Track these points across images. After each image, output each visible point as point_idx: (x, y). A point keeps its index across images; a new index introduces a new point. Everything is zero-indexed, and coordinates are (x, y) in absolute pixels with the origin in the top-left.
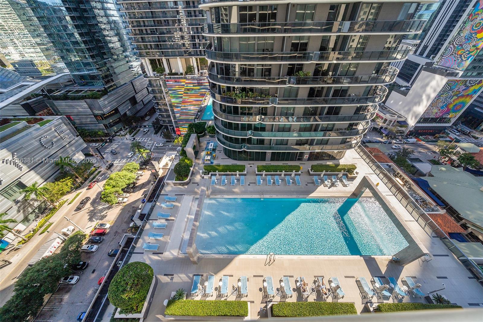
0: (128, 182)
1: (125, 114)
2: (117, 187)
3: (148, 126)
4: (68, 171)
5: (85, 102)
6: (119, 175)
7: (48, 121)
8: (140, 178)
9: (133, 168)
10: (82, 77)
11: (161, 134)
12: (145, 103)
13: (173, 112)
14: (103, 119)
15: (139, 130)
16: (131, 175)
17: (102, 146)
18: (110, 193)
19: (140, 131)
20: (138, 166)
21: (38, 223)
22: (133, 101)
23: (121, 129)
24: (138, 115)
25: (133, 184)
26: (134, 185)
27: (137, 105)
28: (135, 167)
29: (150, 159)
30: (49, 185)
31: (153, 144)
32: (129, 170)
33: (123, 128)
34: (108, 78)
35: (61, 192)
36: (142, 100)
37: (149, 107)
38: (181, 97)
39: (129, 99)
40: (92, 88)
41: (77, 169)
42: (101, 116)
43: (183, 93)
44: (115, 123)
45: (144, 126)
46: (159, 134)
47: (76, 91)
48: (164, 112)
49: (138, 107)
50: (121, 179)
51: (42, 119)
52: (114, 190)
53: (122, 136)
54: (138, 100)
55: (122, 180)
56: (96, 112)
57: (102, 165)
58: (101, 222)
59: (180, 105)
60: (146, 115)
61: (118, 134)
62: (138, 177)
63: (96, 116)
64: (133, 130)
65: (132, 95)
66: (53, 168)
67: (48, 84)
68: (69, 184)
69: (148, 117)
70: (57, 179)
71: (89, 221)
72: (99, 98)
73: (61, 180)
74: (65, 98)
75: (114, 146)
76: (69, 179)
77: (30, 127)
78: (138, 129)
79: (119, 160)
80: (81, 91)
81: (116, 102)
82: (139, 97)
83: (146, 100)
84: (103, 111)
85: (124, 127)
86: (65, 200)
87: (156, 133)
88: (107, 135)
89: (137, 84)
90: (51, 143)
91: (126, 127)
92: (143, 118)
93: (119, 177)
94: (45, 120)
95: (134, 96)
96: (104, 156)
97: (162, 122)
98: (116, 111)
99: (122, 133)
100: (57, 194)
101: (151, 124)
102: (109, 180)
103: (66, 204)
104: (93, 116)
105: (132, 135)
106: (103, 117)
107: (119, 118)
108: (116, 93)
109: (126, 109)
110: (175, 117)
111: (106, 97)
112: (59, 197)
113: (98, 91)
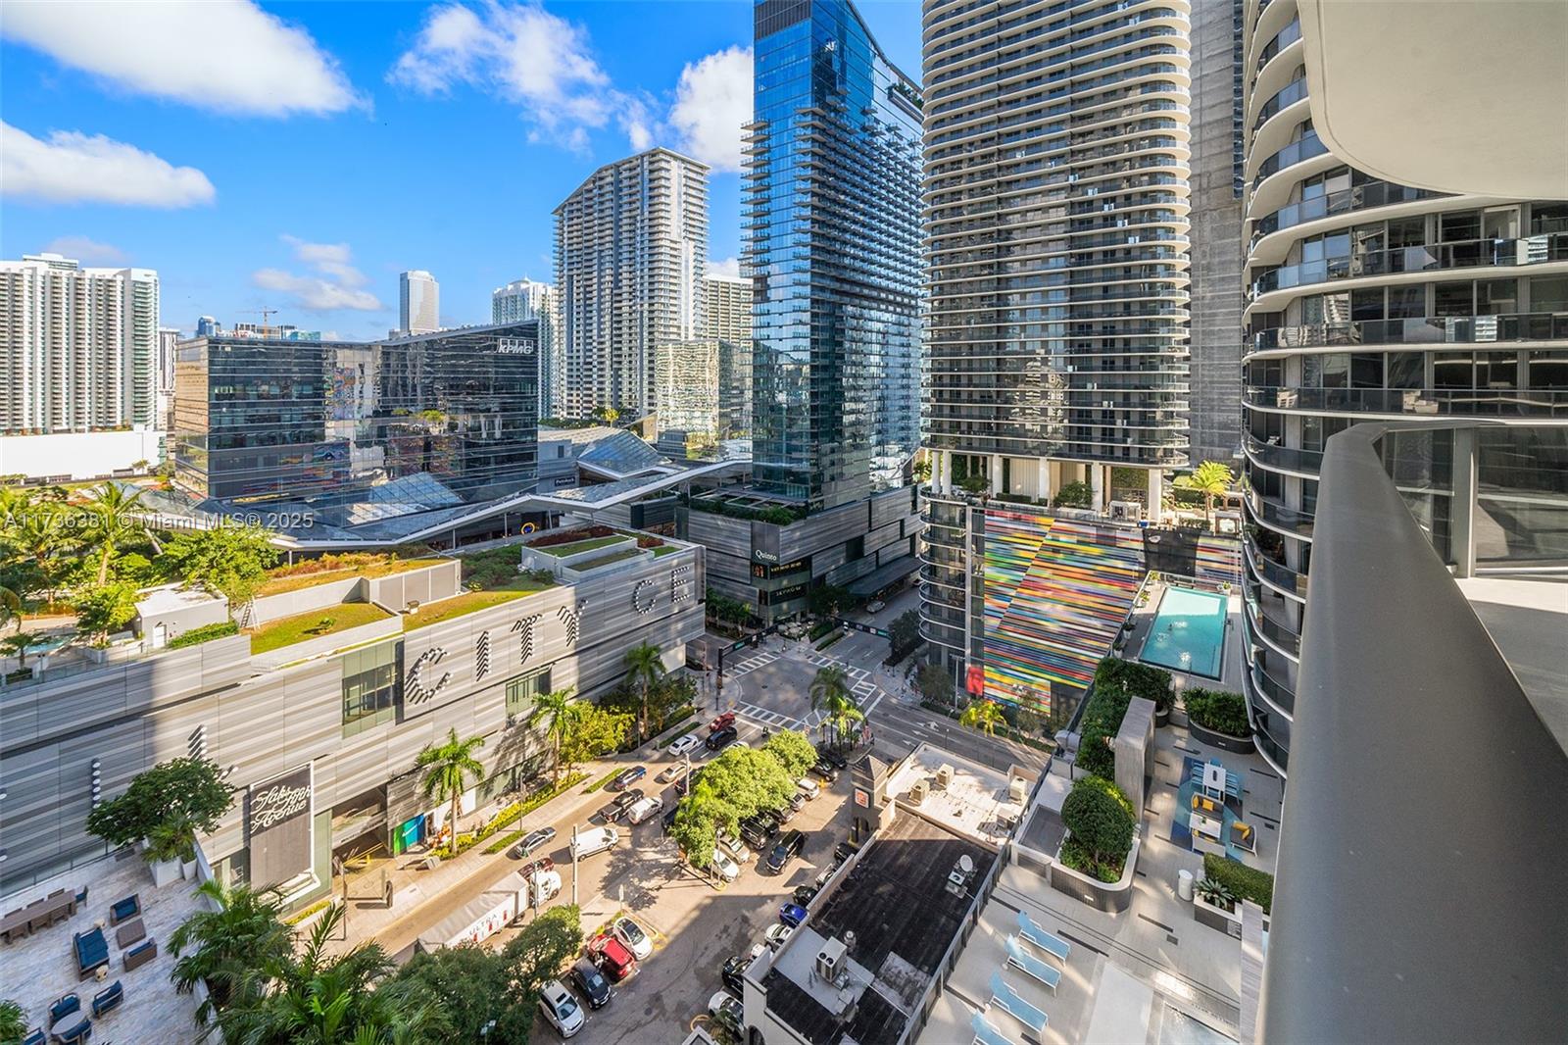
0: (766, 800)
1: (822, 577)
2: (731, 801)
3: (877, 630)
4: (635, 690)
5: (752, 526)
6: (751, 760)
7: (671, 550)
8: (802, 803)
9: (797, 756)
10: (770, 473)
11: (910, 670)
12: (882, 561)
13: (978, 610)
14: (765, 577)
15: (842, 635)
16: (782, 778)
17: (734, 649)
18: (707, 815)
19: (843, 639)
20: (812, 756)
21: (499, 812)
22: (856, 548)
23: (794, 616)
24: (853, 590)
25: (775, 818)
26: (774, 826)
27: (860, 562)
28: (802, 755)
29: (851, 748)
30: (586, 707)
31: (875, 695)
32: (782, 754)
33: (798, 616)
34: (816, 483)
35: (596, 741)
36: (877, 552)
37: (892, 575)
38: (1024, 569)
39: (847, 542)
40: (778, 498)
41: (655, 691)
42: (765, 567)
43: (1032, 555)
44: (789, 596)
45: (864, 626)
46: (902, 667)
47: (744, 499)
48: (943, 601)
49: (861, 568)
50: (754, 778)
51: (661, 542)
52: (722, 807)
53: (789, 637)
54: (868, 549)
55: (752, 783)
56: (761, 555)
57: (709, 707)
58: (630, 915)
59: (1013, 593)
60: (874, 597)
61: (782, 627)
62: (798, 797)
63: (754, 563)
64: (824, 632)
65: (859, 534)
66: (617, 665)
67: (699, 477)
68: (621, 727)
69: (878, 605)
70: (603, 703)
71: (604, 887)
72: (786, 524)
73: (612, 708)
74: (718, 508)
75: (760, 660)
76: (629, 712)
77: (638, 553)
78: (837, 631)
79: (759, 709)
80: (752, 501)
81: (819, 540)
82: (873, 542)
83: (887, 555)
84: (778, 557)
85: (803, 615)
86: (584, 774)
87: (893, 661)
88: (756, 622)
89: (881, 506)
90: (648, 601)
91: (811, 616)
92: (861, 603)
93: (751, 768)
94: (666, 545)
95: (862, 538)
96: (725, 680)
97: (926, 629)
98: (806, 563)
99: (795, 628)
100: (587, 743)
101: (887, 629)
102: (719, 763)
103: (580, 787)
104: (748, 563)
105: (819, 642)
106: (769, 571)
107: (803, 586)
108: (826, 519)
109: (829, 566)
110: (979, 626)
111: (801, 523)
112: (584, 754)
113: (789, 507)
